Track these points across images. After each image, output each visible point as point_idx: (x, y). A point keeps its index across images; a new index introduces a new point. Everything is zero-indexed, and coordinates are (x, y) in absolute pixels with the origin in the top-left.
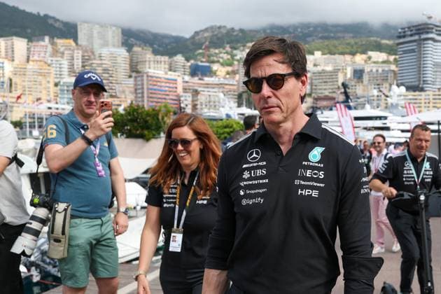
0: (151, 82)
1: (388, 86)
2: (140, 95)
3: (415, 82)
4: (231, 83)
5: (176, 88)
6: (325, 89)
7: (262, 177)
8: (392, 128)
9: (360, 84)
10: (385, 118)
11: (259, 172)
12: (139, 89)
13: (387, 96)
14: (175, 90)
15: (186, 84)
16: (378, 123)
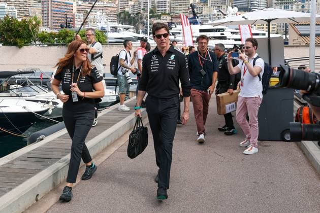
0: (53, 6)
1: (225, 7)
2: (46, 15)
3: (245, 4)
4: (112, 6)
5: (72, 9)
6: (180, 10)
7: (157, 64)
8: (228, 37)
9: (206, 6)
10: (223, 30)
11: (156, 62)
12: (45, 10)
13: (225, 15)
14: (71, 11)
15: (79, 7)
16: (218, 34)
